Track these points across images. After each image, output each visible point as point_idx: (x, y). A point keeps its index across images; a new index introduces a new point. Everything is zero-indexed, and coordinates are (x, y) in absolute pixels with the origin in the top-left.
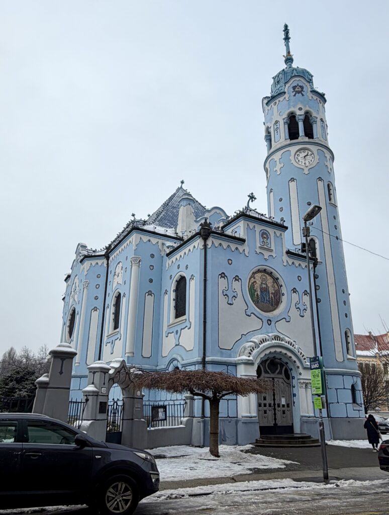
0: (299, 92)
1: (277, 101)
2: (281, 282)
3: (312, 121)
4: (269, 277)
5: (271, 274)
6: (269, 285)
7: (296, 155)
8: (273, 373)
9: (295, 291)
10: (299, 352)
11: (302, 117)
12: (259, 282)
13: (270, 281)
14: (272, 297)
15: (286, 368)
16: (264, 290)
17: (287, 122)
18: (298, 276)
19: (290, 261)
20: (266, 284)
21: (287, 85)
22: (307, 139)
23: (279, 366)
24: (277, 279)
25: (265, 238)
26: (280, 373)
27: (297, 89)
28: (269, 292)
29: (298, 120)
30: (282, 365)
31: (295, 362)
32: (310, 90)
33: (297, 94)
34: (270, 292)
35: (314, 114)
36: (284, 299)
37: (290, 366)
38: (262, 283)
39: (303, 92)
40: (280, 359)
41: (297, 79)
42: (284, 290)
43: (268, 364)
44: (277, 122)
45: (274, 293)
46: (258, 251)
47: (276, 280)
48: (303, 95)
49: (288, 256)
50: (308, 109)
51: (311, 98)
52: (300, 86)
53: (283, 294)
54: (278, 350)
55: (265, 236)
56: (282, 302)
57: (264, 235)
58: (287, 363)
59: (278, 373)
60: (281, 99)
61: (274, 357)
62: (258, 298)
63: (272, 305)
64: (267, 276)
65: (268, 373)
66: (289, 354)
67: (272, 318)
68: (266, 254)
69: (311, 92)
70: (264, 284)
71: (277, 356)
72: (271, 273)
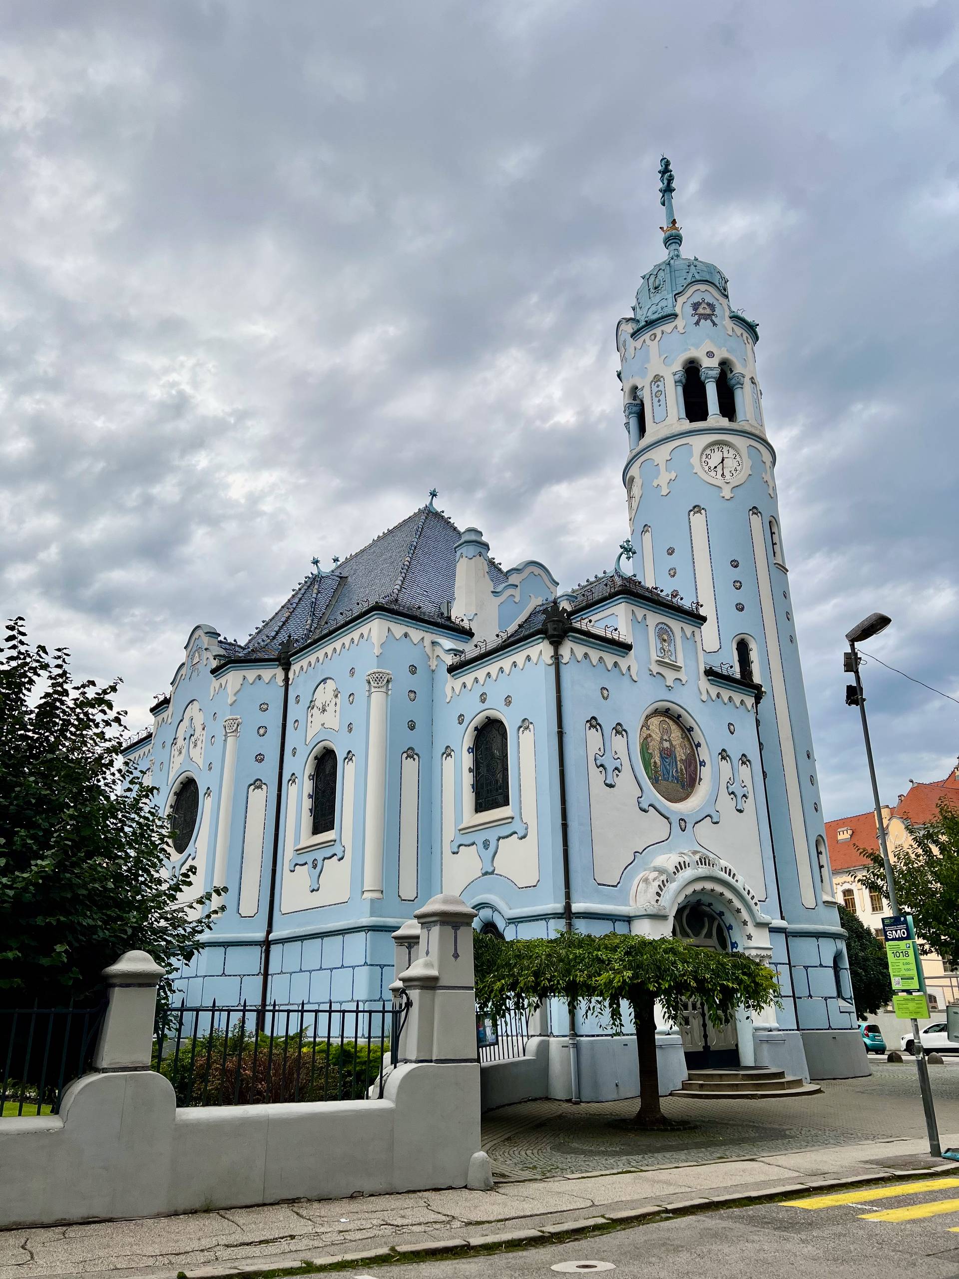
0: (707, 317)
1: (658, 331)
2: (698, 736)
3: (733, 382)
4: (674, 727)
5: (677, 719)
6: (674, 743)
7: (704, 456)
8: (697, 934)
9: (724, 755)
10: (744, 889)
11: (716, 373)
12: (656, 736)
13: (676, 734)
14: (681, 770)
15: (719, 926)
16: (668, 754)
17: (680, 381)
18: (730, 724)
19: (714, 691)
20: (670, 741)
21: (681, 300)
22: (725, 422)
23: (706, 919)
24: (691, 729)
25: (665, 641)
26: (709, 935)
27: (701, 311)
28: (676, 757)
29: (707, 378)
30: (712, 919)
31: (739, 911)
32: (727, 314)
33: (702, 321)
34: (678, 759)
35: (738, 368)
36: (706, 773)
37: (729, 919)
38: (662, 739)
39: (713, 318)
40: (710, 905)
41: (703, 287)
42: (703, 754)
43: (687, 916)
44: (657, 379)
45: (686, 760)
46: (656, 669)
47: (687, 731)
48: (714, 324)
49: (709, 680)
50: (726, 355)
51: (730, 333)
52: (709, 304)
53: (703, 763)
54: (709, 886)
55: (665, 637)
56: (700, 779)
57: (664, 634)
58: (721, 914)
59: (706, 937)
60: (668, 327)
61: (699, 902)
62: (656, 772)
63: (683, 787)
64: (671, 723)
65: (688, 936)
66: (728, 895)
67: (688, 815)
68: (670, 676)
69: (731, 318)
70: (666, 740)
71: (706, 899)
72: (680, 716)
